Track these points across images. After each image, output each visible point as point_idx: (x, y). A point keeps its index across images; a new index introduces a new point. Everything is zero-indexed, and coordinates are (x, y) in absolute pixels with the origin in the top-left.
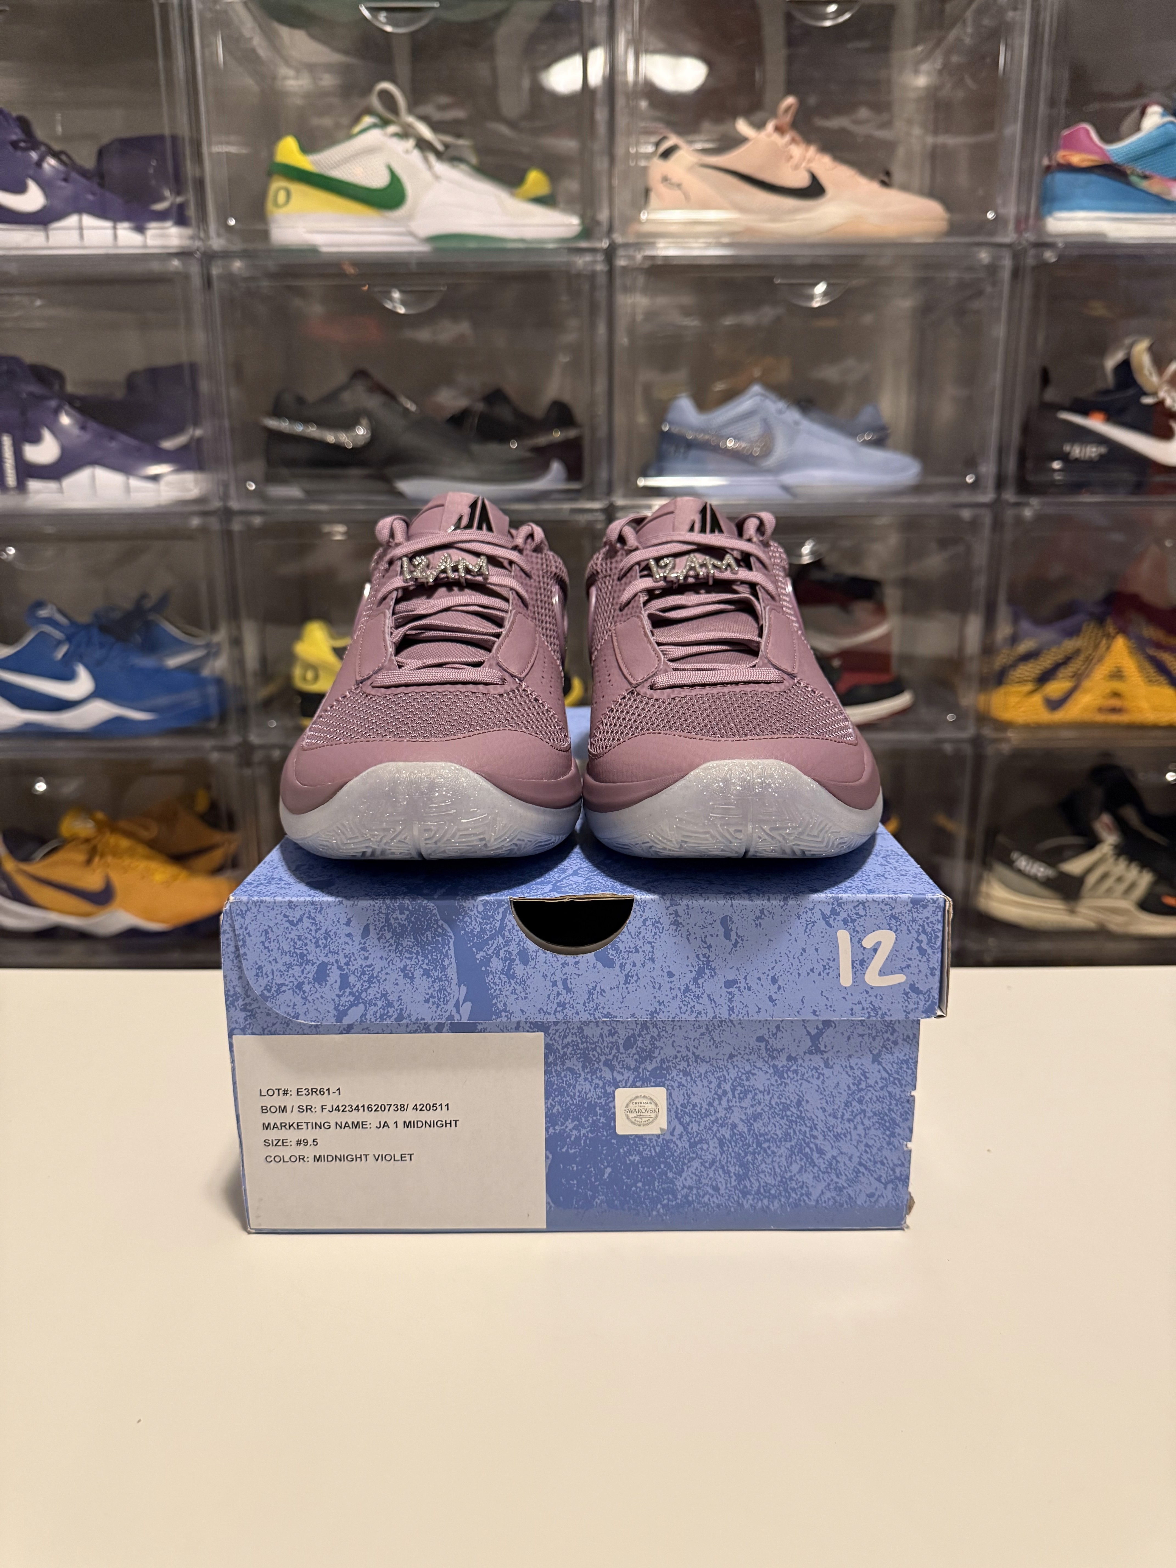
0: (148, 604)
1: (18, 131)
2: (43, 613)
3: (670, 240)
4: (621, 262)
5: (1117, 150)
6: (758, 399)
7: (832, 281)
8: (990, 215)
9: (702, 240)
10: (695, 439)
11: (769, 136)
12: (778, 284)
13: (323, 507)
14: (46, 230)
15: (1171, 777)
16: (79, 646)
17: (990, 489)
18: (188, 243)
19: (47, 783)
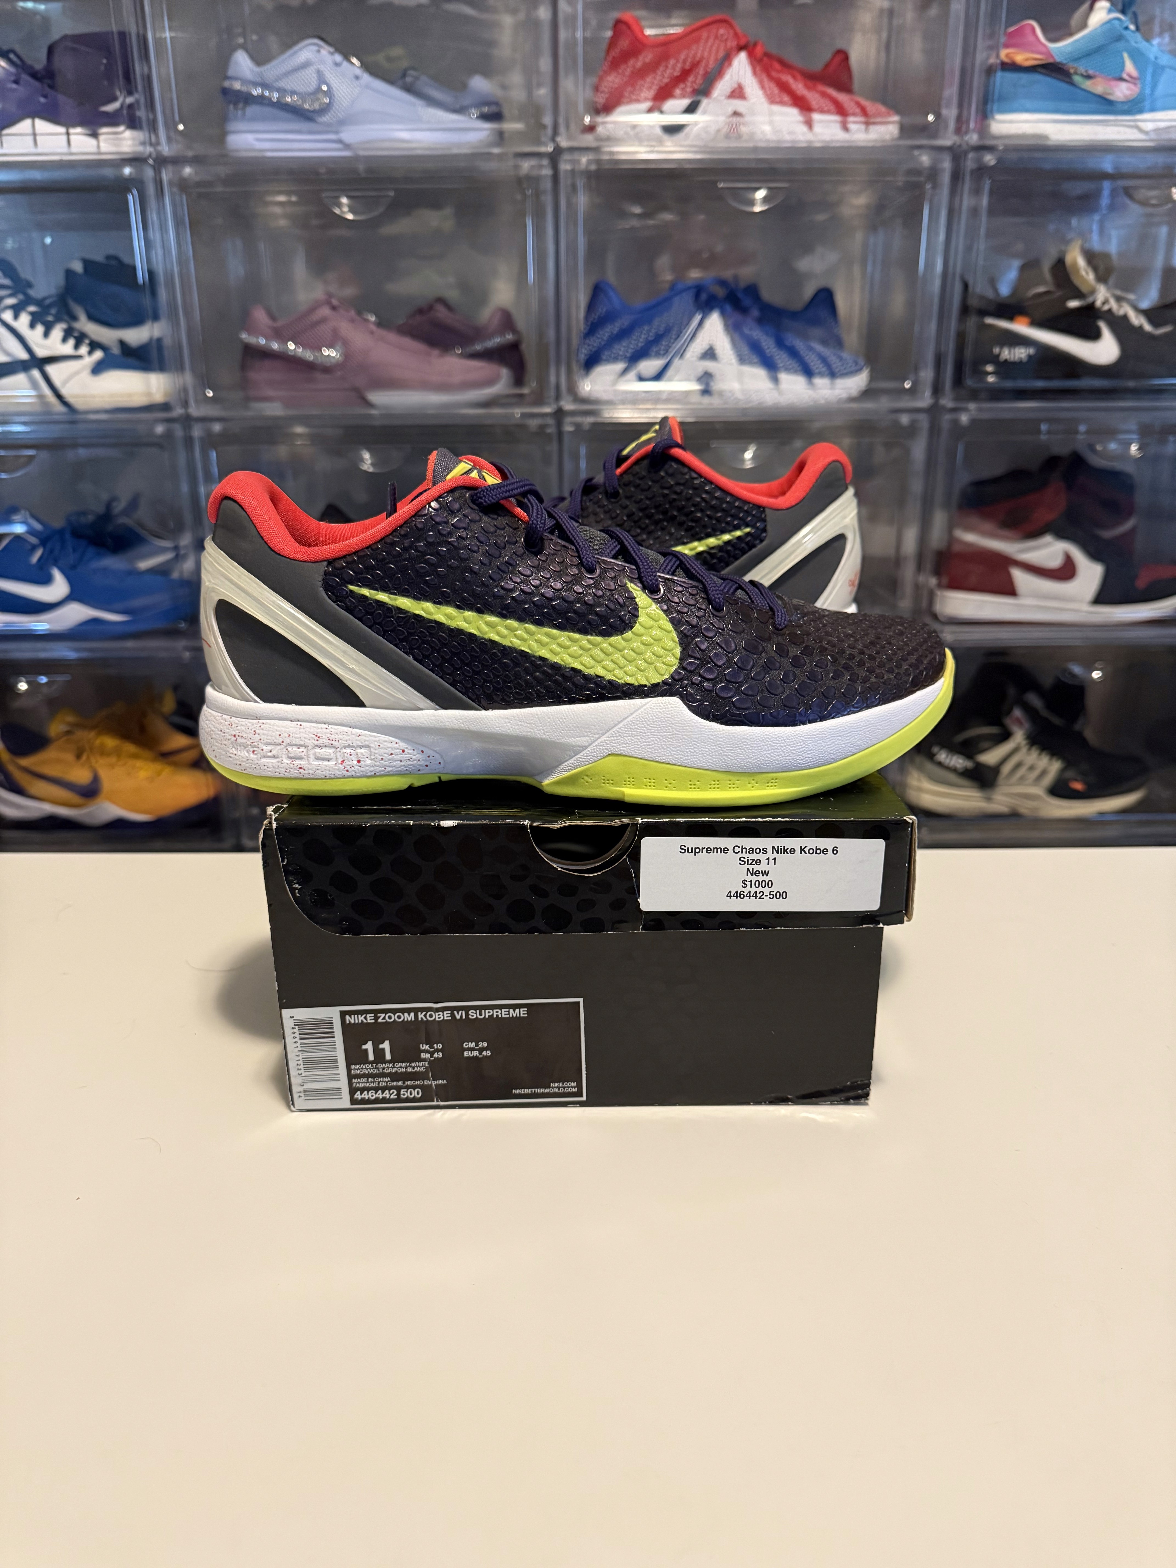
0: (119, 507)
2: (17, 518)
4: (566, 167)
5: (1060, 48)
7: (773, 186)
8: (931, 118)
12: (721, 188)
15: (1096, 675)
16: (51, 551)
17: (928, 393)
18: (140, 149)
19: (28, 682)
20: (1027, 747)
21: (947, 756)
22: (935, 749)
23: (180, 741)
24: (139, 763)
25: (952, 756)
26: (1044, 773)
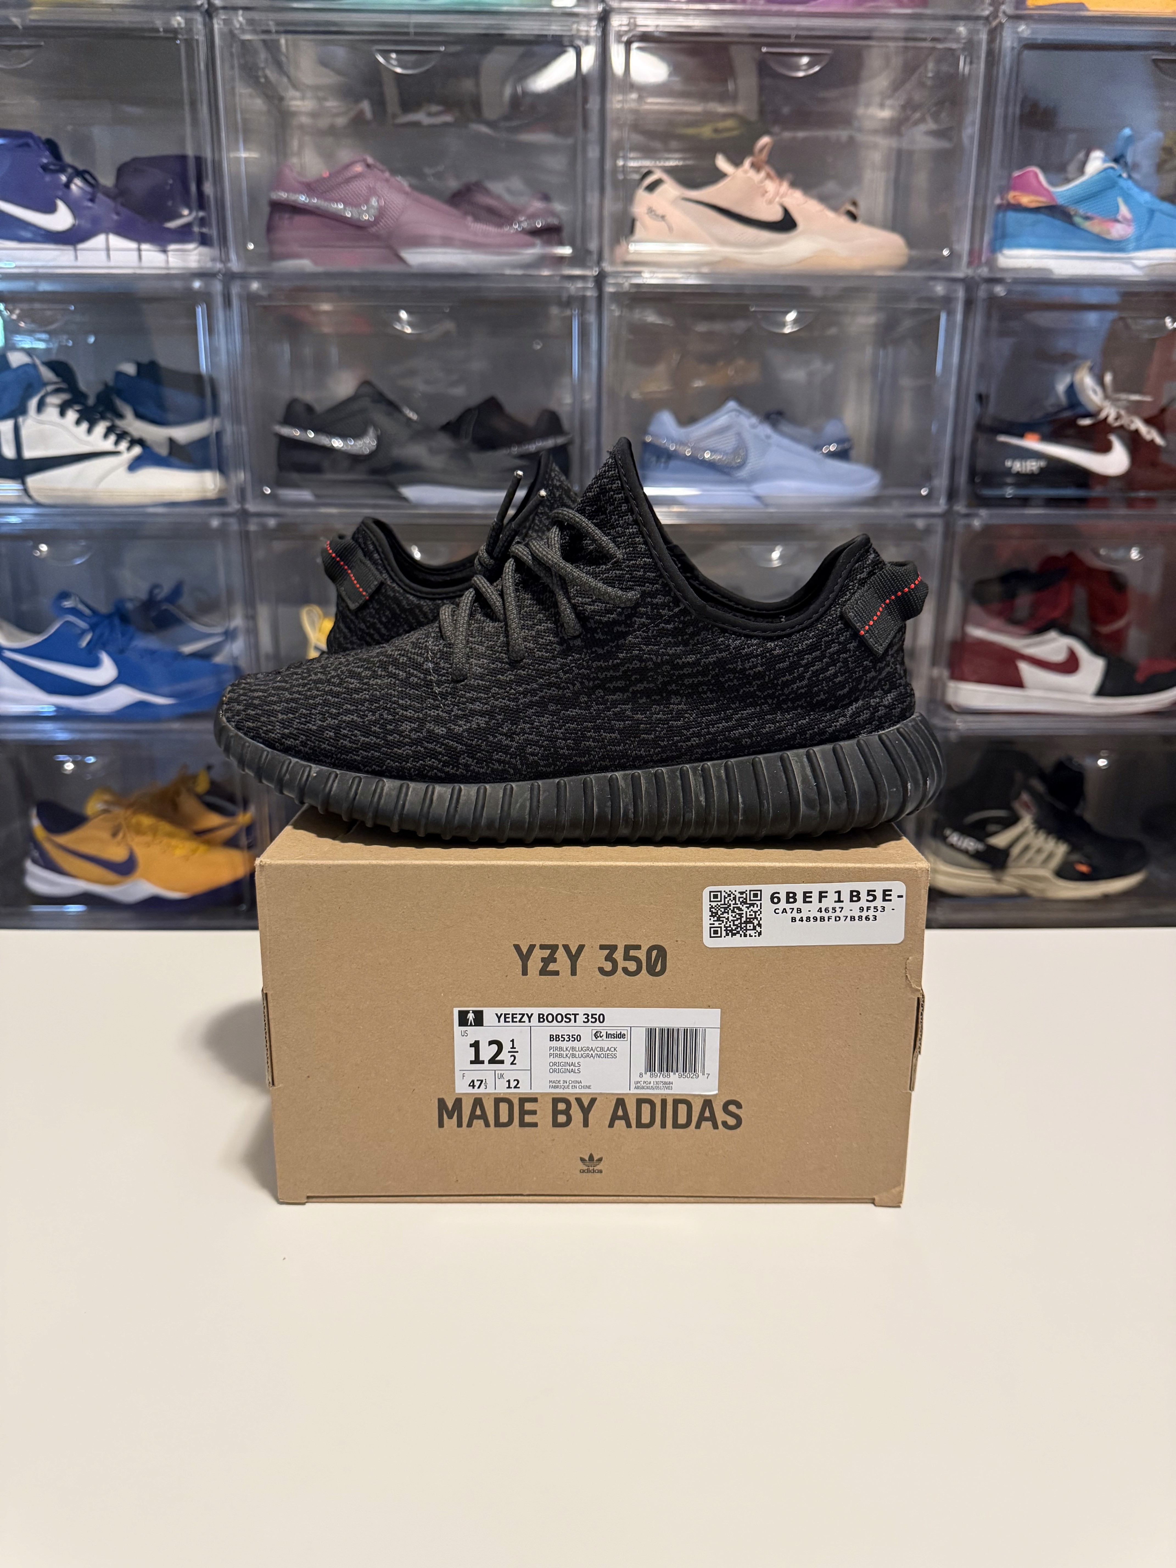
0: (162, 593)
1: (47, 153)
2: (68, 604)
3: (654, 269)
4: (610, 289)
5: (1062, 192)
6: (733, 413)
7: (802, 310)
8: (946, 252)
9: (684, 270)
10: (675, 450)
11: (746, 172)
12: (753, 312)
13: (333, 511)
14: (76, 250)
15: (1102, 763)
16: (102, 635)
17: (943, 501)
18: (209, 265)
19: (74, 762)
20: (1035, 831)
21: (959, 840)
22: (948, 832)
23: (214, 820)
24: (174, 842)
25: (964, 838)
26: (1050, 856)
